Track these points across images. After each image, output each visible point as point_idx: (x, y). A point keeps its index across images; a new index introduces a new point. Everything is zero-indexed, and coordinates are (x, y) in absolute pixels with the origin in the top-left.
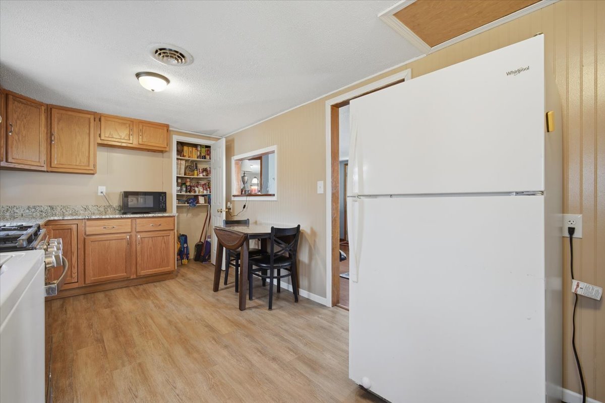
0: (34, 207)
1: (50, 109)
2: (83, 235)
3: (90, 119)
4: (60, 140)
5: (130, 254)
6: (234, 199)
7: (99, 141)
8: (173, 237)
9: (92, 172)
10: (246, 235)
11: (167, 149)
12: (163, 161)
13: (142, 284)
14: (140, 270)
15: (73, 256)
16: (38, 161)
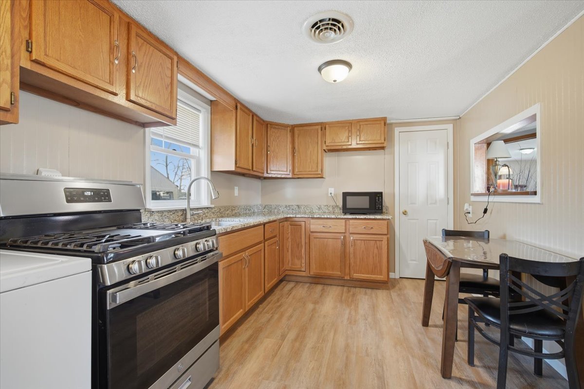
2: (309, 231)
3: (318, 129)
4: (299, 152)
5: (344, 255)
6: (473, 198)
7: (325, 148)
8: (386, 242)
9: (320, 176)
10: (451, 260)
11: (385, 145)
12: (385, 158)
13: (356, 287)
14: (352, 272)
15: (302, 248)
16: (286, 170)
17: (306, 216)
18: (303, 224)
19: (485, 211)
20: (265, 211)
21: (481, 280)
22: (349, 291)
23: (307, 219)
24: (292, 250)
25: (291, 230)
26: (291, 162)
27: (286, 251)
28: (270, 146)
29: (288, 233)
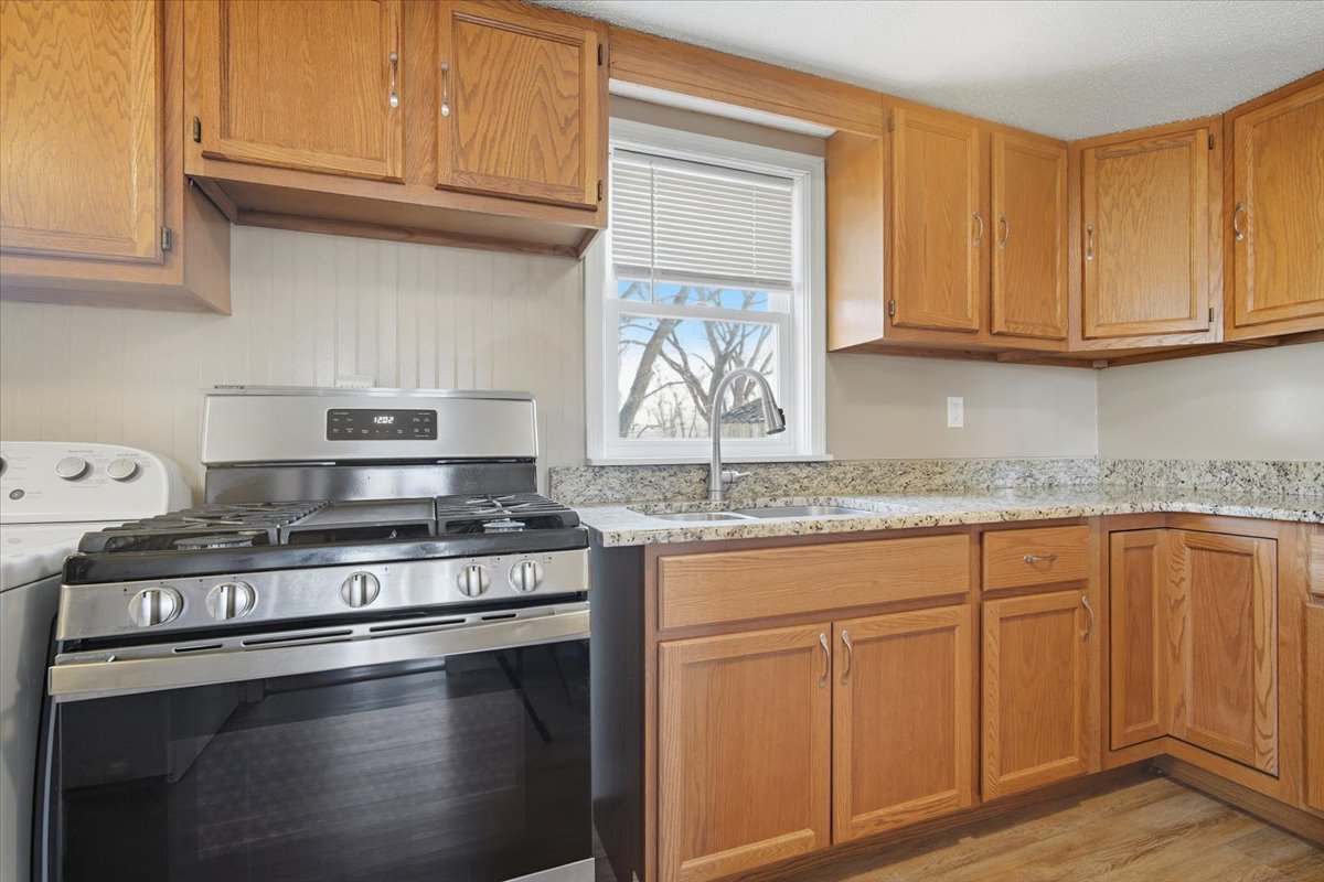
0: (1228, 467)
1: (1226, 128)
2: (1303, 590)
4: (1266, 222)
15: (1261, 665)
16: (1187, 315)
17: (1281, 514)
18: (1265, 551)
20: (1113, 485)
23: (1294, 527)
24: (1197, 656)
25: (1193, 567)
26: (1216, 277)
27: (1170, 656)
28: (1098, 229)
29: (1177, 580)
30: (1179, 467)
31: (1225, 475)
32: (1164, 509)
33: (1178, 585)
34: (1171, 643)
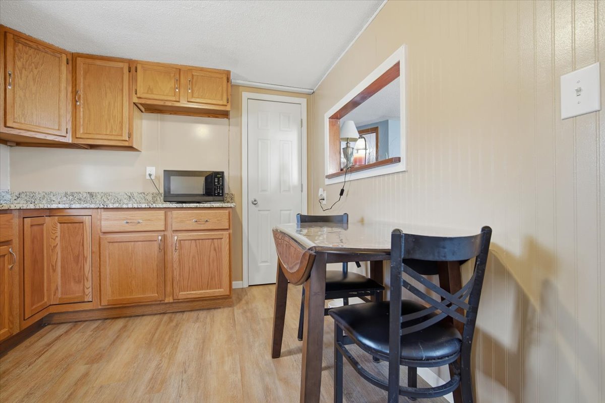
1: (73, 59)
2: (99, 232)
3: (122, 69)
4: (87, 100)
5: (163, 265)
6: (328, 182)
7: (136, 100)
8: (228, 240)
9: (126, 144)
10: (313, 253)
11: (228, 108)
12: (229, 130)
13: (184, 312)
14: (176, 290)
15: (86, 262)
16: (57, 128)
17: (93, 206)
18: (87, 220)
19: (342, 194)
21: (339, 278)
22: (171, 320)
23: (96, 210)
24: (63, 267)
25: (61, 231)
26: (69, 116)
27: (51, 271)
28: (14, 75)
29: (54, 238)
30: (52, 194)
31: (71, 197)
32: (49, 207)
33: (55, 240)
34: (52, 265)
